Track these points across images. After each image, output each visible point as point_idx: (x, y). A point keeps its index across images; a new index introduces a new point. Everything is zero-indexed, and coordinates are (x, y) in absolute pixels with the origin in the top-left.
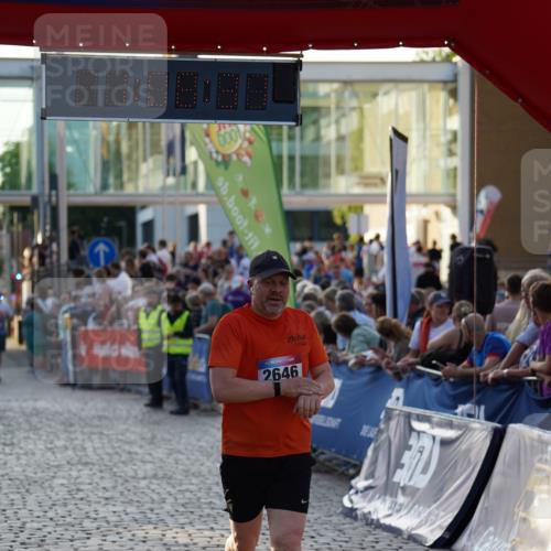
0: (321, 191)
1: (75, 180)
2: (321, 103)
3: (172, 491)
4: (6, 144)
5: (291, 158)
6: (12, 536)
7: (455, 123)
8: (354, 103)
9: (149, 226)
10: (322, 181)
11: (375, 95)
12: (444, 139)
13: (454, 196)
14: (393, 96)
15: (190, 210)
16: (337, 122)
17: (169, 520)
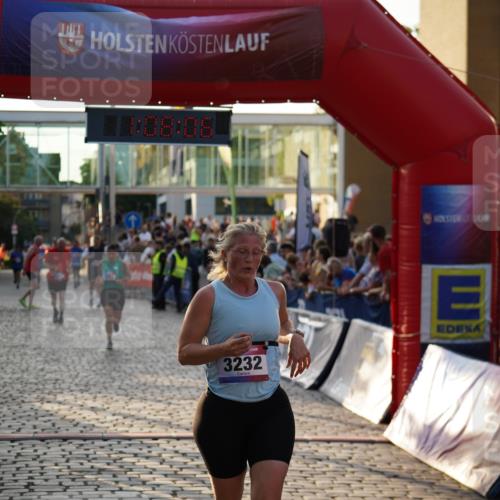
0: (261, 186)
1: (122, 179)
2: (261, 137)
3: (164, 356)
4: (85, 159)
5: (243, 168)
6: (70, 380)
7: (336, 148)
8: (279, 137)
9: (164, 206)
10: (261, 181)
11: (290, 132)
12: (330, 157)
13: (335, 190)
14: (301, 133)
15: (187, 197)
16: (270, 147)
17: (160, 372)
